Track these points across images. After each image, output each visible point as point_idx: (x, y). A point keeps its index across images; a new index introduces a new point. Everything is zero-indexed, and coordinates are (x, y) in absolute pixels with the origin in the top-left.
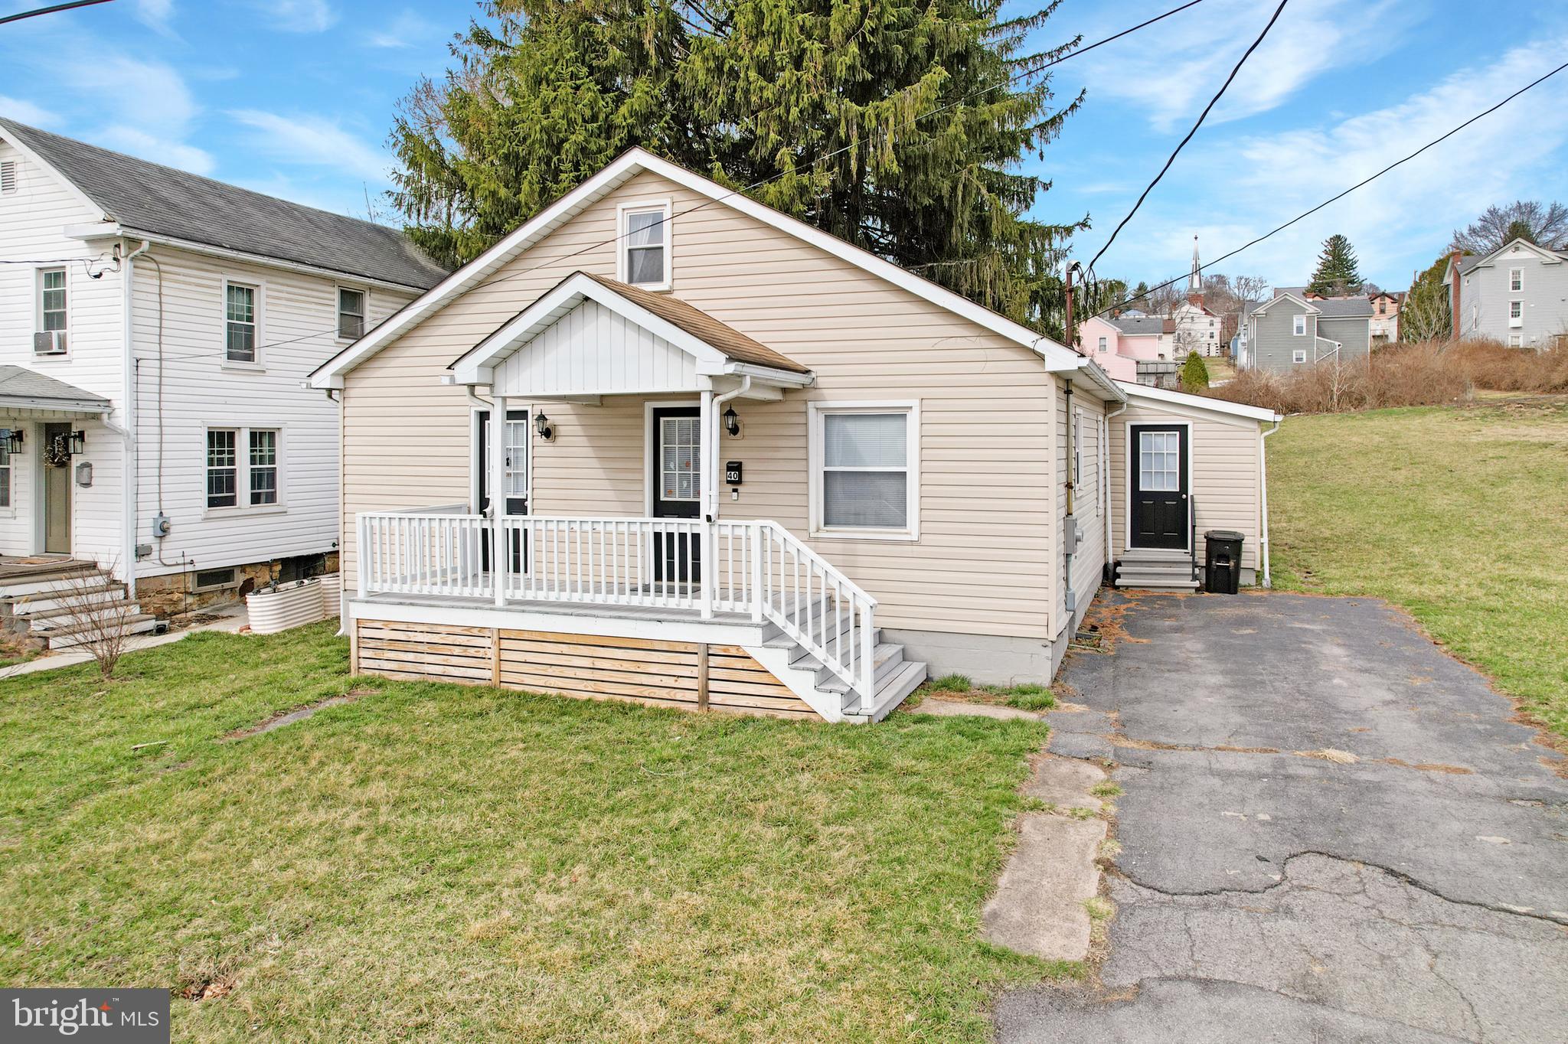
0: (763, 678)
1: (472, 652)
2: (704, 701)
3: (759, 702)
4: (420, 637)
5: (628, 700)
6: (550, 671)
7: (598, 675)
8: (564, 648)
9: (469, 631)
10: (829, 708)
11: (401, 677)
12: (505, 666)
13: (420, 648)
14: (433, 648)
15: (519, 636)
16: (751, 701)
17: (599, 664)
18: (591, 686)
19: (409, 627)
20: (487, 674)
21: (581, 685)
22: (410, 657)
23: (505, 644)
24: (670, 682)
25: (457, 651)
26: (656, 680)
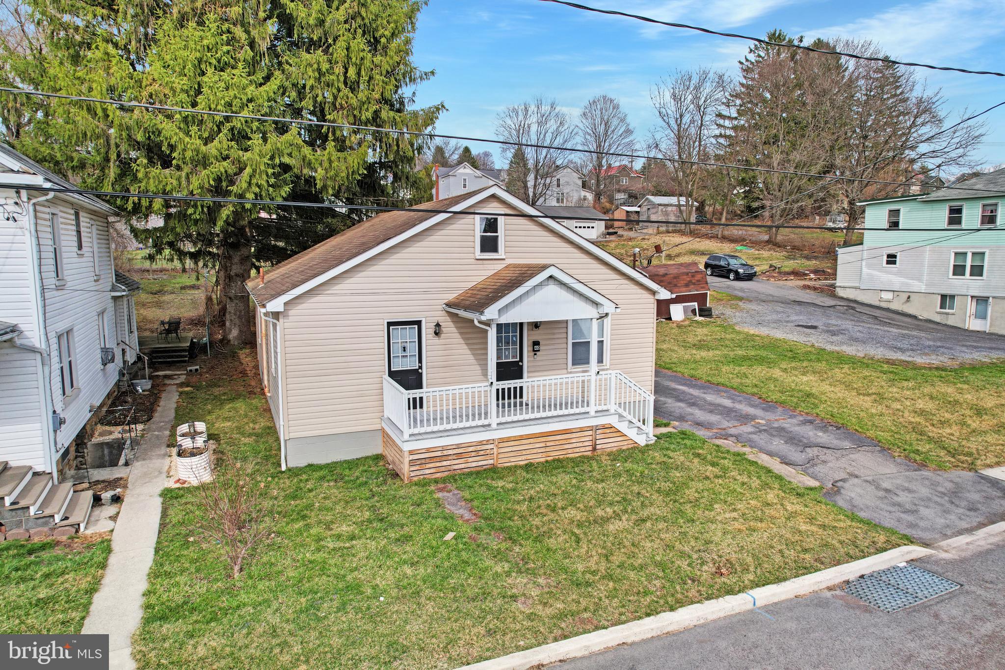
0: (618, 434)
1: (482, 453)
2: (594, 449)
3: (616, 444)
4: (450, 452)
5: (561, 457)
6: (524, 452)
7: (548, 449)
8: (531, 441)
9: (481, 443)
10: (642, 441)
11: (438, 475)
12: (500, 456)
13: (450, 458)
14: (459, 456)
15: (508, 440)
16: (612, 445)
17: (548, 444)
18: (544, 455)
19: (443, 448)
20: (491, 462)
21: (540, 455)
22: (445, 463)
23: (501, 445)
24: (580, 444)
25: (473, 454)
26: (574, 445)
